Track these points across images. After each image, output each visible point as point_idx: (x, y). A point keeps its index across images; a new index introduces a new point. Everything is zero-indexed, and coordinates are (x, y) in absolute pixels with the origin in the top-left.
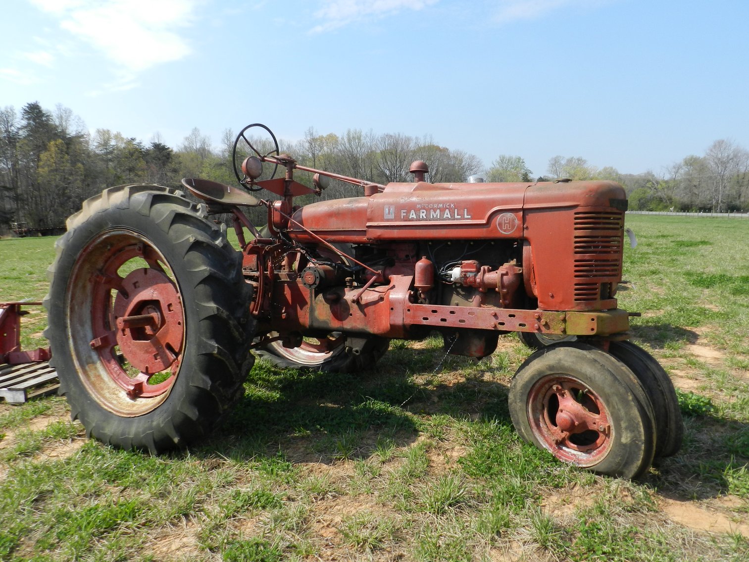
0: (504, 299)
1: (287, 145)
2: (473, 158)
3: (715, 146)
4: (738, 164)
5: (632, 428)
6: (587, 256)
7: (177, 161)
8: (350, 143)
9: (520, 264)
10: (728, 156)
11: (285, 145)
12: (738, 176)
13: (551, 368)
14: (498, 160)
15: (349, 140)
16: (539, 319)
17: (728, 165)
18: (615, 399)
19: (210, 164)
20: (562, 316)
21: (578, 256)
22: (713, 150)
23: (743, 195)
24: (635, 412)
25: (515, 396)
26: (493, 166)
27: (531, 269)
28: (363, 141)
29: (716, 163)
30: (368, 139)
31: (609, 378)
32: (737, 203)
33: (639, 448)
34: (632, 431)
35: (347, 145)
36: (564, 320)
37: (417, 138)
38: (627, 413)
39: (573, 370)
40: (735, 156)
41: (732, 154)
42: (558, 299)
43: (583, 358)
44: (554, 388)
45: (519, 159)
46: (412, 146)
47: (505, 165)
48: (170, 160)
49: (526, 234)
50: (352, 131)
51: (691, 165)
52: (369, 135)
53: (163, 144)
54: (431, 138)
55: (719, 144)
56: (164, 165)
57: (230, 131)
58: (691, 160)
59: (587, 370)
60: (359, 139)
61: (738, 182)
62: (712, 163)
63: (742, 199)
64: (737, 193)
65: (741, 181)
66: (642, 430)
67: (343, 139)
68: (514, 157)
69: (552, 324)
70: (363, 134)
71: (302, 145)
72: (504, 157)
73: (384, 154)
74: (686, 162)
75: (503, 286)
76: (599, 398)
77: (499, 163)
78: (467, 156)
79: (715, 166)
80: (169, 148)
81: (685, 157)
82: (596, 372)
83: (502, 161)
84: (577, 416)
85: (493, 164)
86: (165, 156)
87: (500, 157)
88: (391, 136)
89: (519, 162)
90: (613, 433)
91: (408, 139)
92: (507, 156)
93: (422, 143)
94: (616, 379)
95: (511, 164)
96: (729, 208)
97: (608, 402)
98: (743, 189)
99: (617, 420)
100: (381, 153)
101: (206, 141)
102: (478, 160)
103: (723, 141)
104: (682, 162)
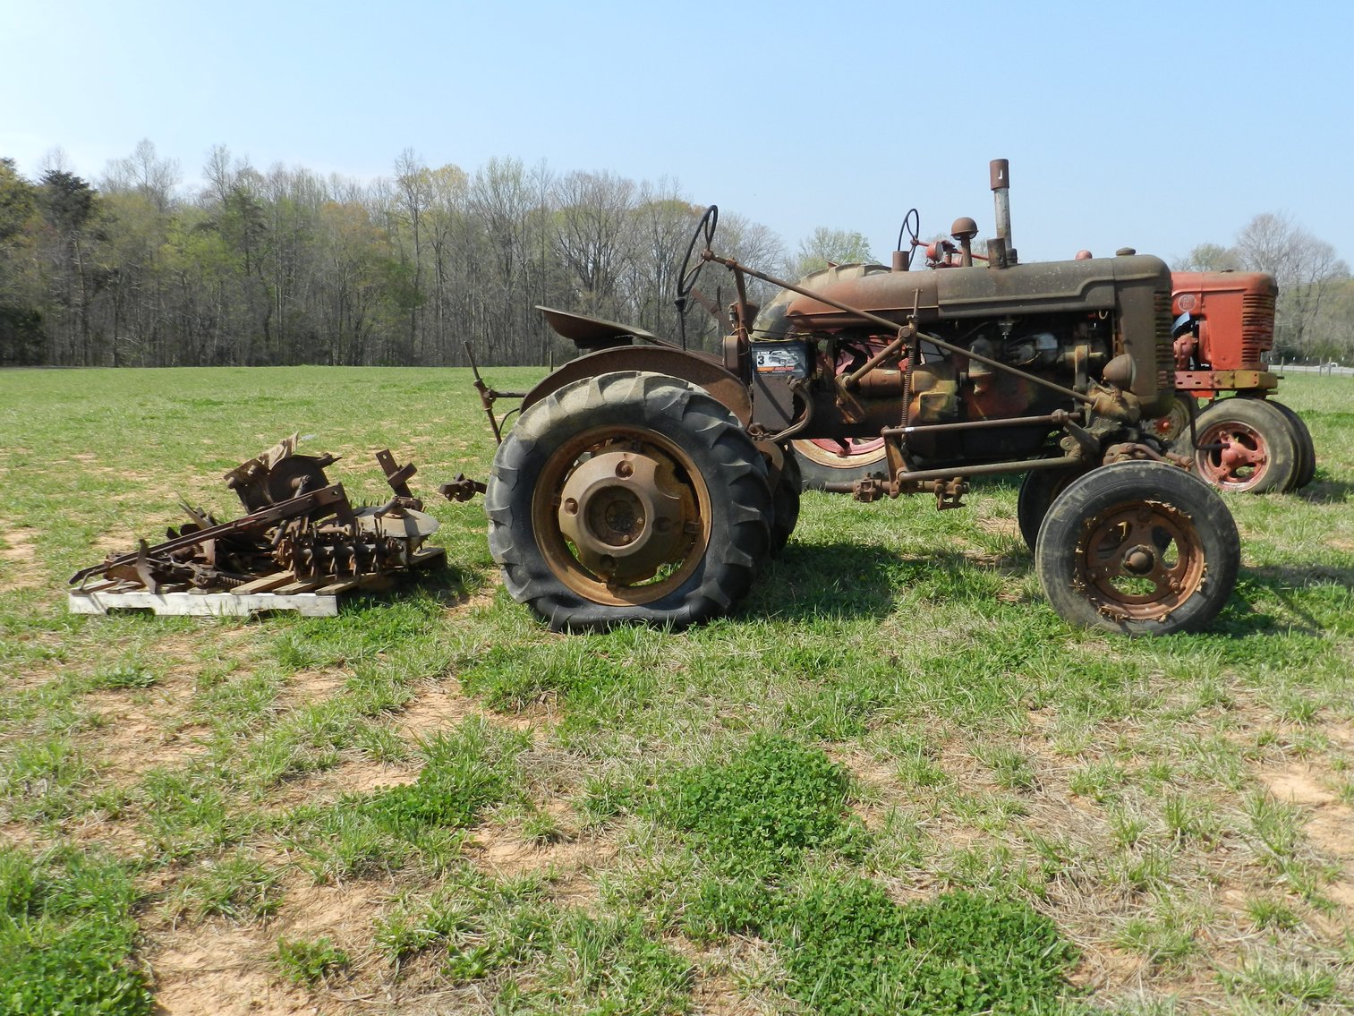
0: (1182, 364)
1: (347, 187)
2: (761, 231)
3: (1255, 226)
4: (1298, 266)
5: (1285, 451)
6: (1252, 328)
7: (105, 213)
8: (495, 190)
9: (1196, 335)
10: (1280, 249)
11: (344, 187)
12: (1298, 290)
13: (1220, 416)
14: (813, 237)
15: (494, 183)
16: (1212, 377)
17: (1280, 267)
18: (1273, 432)
19: (183, 225)
20: (1231, 374)
21: (1246, 328)
22: (1252, 235)
23: (1307, 328)
24: (1288, 439)
25: (1184, 446)
26: (802, 251)
27: (1206, 339)
28: (525, 183)
29: (1257, 262)
30: (536, 182)
31: (1269, 417)
32: (1295, 344)
33: (1289, 466)
34: (1285, 454)
35: (490, 192)
36: (1233, 377)
37: (645, 184)
38: (1281, 441)
39: (1239, 415)
40: (1294, 249)
41: (1287, 245)
42: (1229, 360)
43: (1248, 405)
44: (1221, 433)
45: (858, 238)
46: (634, 201)
47: (827, 250)
48: (91, 212)
49: (1203, 311)
50: (501, 162)
51: (1207, 263)
52: (539, 171)
53: (75, 175)
54: (676, 184)
55: (1263, 224)
56: (76, 222)
57: (222, 150)
58: (1207, 253)
59: (1251, 413)
60: (516, 179)
61: (1298, 303)
62: (1249, 262)
63: (1306, 338)
64: (1295, 326)
65: (1303, 300)
66: (1292, 451)
67: (479, 178)
68: (847, 233)
69: (1223, 381)
70: (526, 169)
71: (383, 187)
72: (825, 233)
73: (572, 215)
74: (1197, 257)
75: (1182, 353)
76: (1261, 435)
77: (813, 245)
78: (749, 227)
79: (1254, 267)
80: (88, 184)
81: (1195, 248)
82: (1258, 414)
83: (822, 240)
84: (1241, 452)
85: (802, 245)
86: (80, 203)
87: (817, 232)
88: (589, 177)
89: (857, 244)
90: (1269, 459)
91: (626, 186)
92: (833, 229)
93: (656, 194)
94: (1273, 416)
95: (842, 247)
96: (1280, 356)
97: (1267, 435)
98: (1307, 316)
99: (1273, 447)
100: (567, 213)
101: (169, 170)
102: (772, 236)
103: (1270, 218)
104: (1191, 259)
